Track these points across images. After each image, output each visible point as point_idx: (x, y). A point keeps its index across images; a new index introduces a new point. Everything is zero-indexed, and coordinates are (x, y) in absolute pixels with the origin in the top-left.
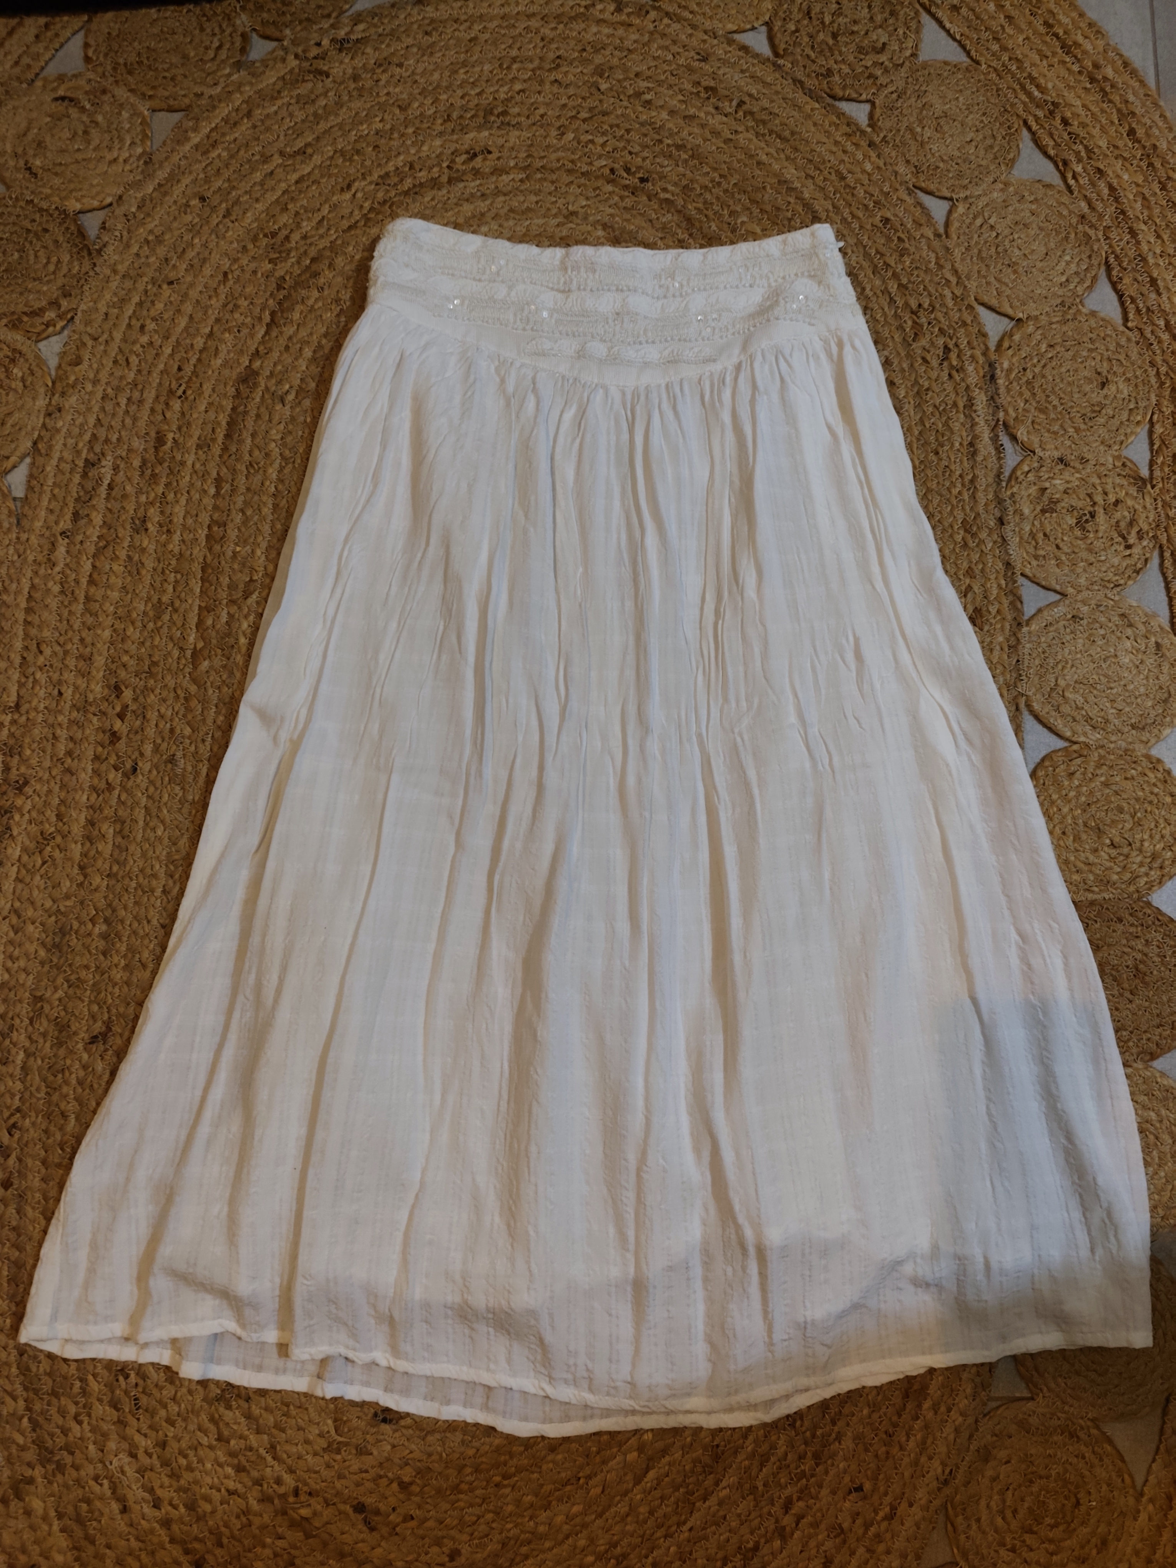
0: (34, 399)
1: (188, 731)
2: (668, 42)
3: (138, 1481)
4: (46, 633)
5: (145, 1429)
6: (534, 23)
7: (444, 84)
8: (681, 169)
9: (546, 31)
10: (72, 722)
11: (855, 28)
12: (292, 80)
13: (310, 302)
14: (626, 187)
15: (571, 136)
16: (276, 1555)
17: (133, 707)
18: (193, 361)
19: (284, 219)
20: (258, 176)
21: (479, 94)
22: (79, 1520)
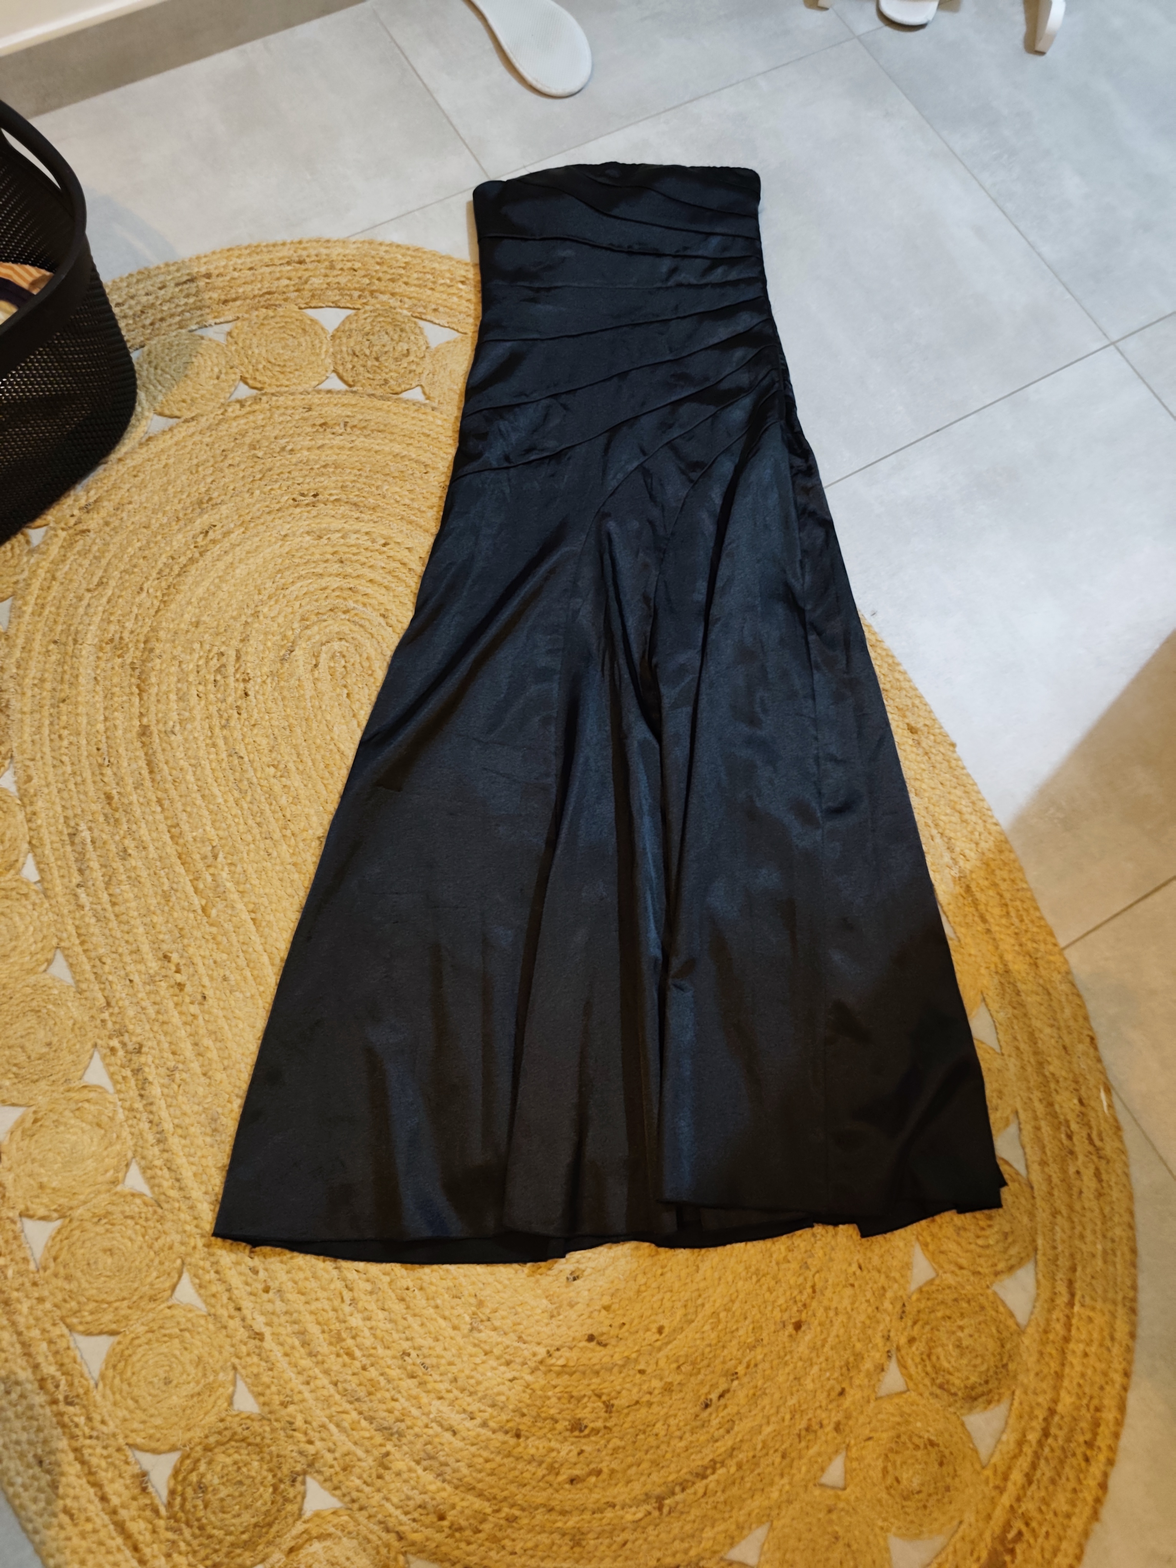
0: (14, 817)
1: (225, 956)
2: (282, 410)
3: (452, 1410)
4: (102, 951)
5: (438, 1378)
6: (197, 438)
7: (164, 500)
8: (334, 478)
9: (207, 440)
10: (149, 993)
11: (386, 349)
12: (69, 545)
13: (158, 667)
14: (307, 505)
15: (257, 492)
16: (559, 1399)
17: (182, 962)
18: (104, 740)
19: (113, 628)
20: (81, 611)
21: (188, 496)
22: (431, 1458)
